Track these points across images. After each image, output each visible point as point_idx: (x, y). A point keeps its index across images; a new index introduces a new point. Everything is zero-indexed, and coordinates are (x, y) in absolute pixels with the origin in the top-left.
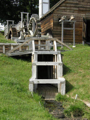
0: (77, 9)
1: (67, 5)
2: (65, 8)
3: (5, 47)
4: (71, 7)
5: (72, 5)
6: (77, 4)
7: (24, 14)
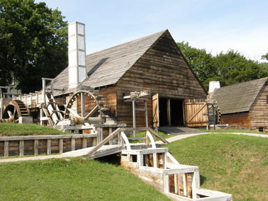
0: (142, 81)
1: (132, 75)
2: (130, 79)
3: (64, 142)
4: (135, 78)
5: (137, 76)
6: (142, 74)
7: (46, 80)
